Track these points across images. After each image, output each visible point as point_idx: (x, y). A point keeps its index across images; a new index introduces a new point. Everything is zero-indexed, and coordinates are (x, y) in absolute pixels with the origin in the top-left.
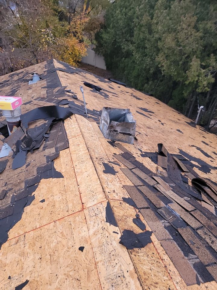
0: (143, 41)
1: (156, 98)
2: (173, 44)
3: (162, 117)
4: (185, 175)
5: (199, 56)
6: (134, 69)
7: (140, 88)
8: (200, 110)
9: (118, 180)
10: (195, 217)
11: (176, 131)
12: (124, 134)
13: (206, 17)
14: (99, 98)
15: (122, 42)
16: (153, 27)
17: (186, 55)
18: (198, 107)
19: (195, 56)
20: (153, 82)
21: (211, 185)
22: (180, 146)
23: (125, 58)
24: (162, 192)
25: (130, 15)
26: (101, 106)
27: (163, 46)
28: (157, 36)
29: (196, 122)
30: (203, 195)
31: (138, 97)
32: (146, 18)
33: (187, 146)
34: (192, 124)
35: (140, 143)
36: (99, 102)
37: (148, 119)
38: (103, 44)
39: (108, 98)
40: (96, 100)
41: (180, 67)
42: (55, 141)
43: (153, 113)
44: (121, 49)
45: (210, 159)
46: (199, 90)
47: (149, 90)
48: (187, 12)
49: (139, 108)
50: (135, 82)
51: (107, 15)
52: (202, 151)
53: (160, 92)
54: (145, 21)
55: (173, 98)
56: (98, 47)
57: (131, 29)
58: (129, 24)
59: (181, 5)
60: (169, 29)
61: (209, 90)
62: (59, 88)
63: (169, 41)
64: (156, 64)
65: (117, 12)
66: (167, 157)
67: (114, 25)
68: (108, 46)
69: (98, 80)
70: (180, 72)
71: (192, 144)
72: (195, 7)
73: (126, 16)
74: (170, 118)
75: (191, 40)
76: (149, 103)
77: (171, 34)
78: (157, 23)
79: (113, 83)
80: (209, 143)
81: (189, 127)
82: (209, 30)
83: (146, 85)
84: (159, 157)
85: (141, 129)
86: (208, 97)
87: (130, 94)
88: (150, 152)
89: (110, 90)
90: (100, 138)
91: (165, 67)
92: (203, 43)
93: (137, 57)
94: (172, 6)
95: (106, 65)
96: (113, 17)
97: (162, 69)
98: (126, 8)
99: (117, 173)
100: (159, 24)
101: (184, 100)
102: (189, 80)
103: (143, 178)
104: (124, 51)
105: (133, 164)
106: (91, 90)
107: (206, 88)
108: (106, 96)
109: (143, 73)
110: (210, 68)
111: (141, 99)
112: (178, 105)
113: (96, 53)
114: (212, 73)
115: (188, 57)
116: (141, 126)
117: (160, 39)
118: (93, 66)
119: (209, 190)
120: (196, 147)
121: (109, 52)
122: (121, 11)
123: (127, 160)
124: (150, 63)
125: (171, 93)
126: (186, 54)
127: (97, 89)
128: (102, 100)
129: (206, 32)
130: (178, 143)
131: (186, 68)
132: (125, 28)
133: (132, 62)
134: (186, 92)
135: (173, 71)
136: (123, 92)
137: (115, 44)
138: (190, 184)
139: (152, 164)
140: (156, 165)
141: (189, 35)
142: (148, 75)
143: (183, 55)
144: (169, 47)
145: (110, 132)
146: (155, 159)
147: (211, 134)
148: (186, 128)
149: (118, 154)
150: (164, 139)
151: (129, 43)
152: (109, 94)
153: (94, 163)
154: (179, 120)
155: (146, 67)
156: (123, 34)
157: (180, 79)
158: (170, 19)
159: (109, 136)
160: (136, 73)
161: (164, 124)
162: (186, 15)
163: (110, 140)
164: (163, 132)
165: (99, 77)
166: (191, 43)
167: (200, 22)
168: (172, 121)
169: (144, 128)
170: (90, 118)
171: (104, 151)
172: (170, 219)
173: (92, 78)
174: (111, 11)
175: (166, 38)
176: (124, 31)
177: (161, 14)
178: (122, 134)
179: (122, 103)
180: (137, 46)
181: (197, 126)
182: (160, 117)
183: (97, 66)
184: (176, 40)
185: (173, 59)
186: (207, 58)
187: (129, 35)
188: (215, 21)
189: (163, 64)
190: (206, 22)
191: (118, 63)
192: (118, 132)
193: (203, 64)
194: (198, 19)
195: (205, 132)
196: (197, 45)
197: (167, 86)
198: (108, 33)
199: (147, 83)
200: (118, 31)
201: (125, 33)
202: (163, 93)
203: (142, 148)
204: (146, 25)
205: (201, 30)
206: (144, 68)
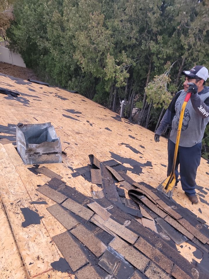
0: (58, 38)
1: (82, 94)
2: (87, 42)
3: (89, 116)
4: (121, 186)
5: (113, 53)
6: (55, 66)
7: (65, 85)
8: (122, 105)
9: (44, 231)
10: (140, 251)
11: (105, 130)
12: (48, 154)
13: (112, 15)
14: (16, 106)
15: (36, 38)
16: (65, 25)
17: (101, 53)
18: (120, 102)
19: (109, 54)
20: (76, 79)
21: (145, 191)
22: (111, 148)
23: (44, 55)
24: (101, 227)
25: (39, 12)
26: (19, 117)
27: (78, 43)
28: (70, 33)
29: (121, 116)
30: (141, 208)
31: (64, 97)
32: (56, 16)
33: (117, 146)
34: (118, 118)
35: (69, 158)
36: (17, 112)
37: (75, 122)
38: (16, 41)
39: (28, 104)
40: (12, 110)
41: (97, 64)
43: (80, 113)
44: (37, 46)
45: (139, 155)
46: (118, 85)
47: (74, 86)
48: (94, 9)
49: (66, 110)
50: (59, 79)
51: (15, 11)
52: (131, 148)
53: (84, 88)
54: (55, 17)
55: (97, 92)
56: (12, 44)
57: (44, 26)
58: (40, 21)
59: (88, 3)
60: (80, 27)
61: (126, 84)
63: (82, 38)
64: (75, 61)
65: (26, 8)
66: (100, 169)
67: (25, 21)
68: (23, 42)
69: (15, 82)
70: (99, 68)
71: (121, 142)
72: (101, 5)
73: (35, 12)
74: (98, 116)
75: (102, 38)
76: (75, 102)
77: (83, 32)
78: (68, 21)
79: (34, 84)
80: (135, 136)
81: (115, 122)
82: (117, 28)
83: (70, 82)
84: (93, 171)
85: (70, 137)
86: (126, 89)
87: (54, 95)
88: (82, 166)
89: (30, 93)
90: (18, 167)
91: (83, 65)
92: (114, 41)
93: (55, 55)
94: (79, 4)
95: (25, 62)
96: (22, 13)
97: (81, 67)
98: (34, 4)
99: (43, 219)
100: (70, 21)
101: (107, 94)
102: (107, 76)
103: (77, 213)
104: (40, 48)
105: (63, 193)
106: (5, 97)
107: (124, 83)
108: (26, 102)
109: (65, 70)
110: (123, 64)
111: (66, 99)
112: (103, 98)
113: (11, 51)
114: (126, 69)
115: (103, 54)
116: (70, 133)
117: (74, 36)
118: (11, 65)
119: (145, 199)
120: (125, 144)
121: (25, 49)
122: (30, 7)
123: (56, 189)
124: (69, 61)
125: (95, 88)
126: (100, 51)
127: (14, 95)
128: (20, 109)
129: (114, 30)
130: (109, 144)
131: (103, 65)
132: (37, 25)
133: (51, 60)
134: (107, 87)
135: (92, 68)
136: (46, 94)
137: (31, 41)
138: (127, 196)
139: (86, 184)
140: (90, 184)
141: (100, 33)
142: (70, 72)
143: (98, 53)
144: (84, 45)
145: (30, 156)
146: (88, 176)
147: (135, 125)
148: (113, 124)
149: (43, 184)
150: (95, 143)
151: (45, 40)
152: (30, 98)
153: (8, 215)
154: (106, 116)
155: (66, 64)
156: (36, 30)
157: (100, 75)
158: (80, 17)
159: (30, 161)
160: (58, 70)
161: (93, 125)
162: (94, 12)
163: (31, 166)
164: (93, 135)
165: (16, 78)
166: (103, 41)
167: (108, 20)
168: (99, 118)
169: (73, 135)
170: (3, 138)
171: (23, 187)
172: (115, 269)
173: (8, 81)
174: (18, 7)
175: (79, 36)
176: (36, 28)
177: (70, 11)
178: (46, 155)
179: (45, 108)
180: (53, 43)
181: (122, 119)
182: (88, 117)
183: (14, 64)
184: (89, 37)
185: (89, 57)
186: (119, 54)
187: (42, 31)
188: (121, 19)
189: (81, 62)
190: (113, 20)
191: (38, 61)
192: (41, 154)
193: (117, 61)
194: (105, 17)
195: (130, 124)
196: (109, 43)
197: (90, 82)
198: (20, 29)
199: (71, 80)
200: (30, 27)
201: (38, 29)
202: (87, 88)
203: (73, 164)
204: (58, 22)
205: (110, 28)
206: (64, 65)
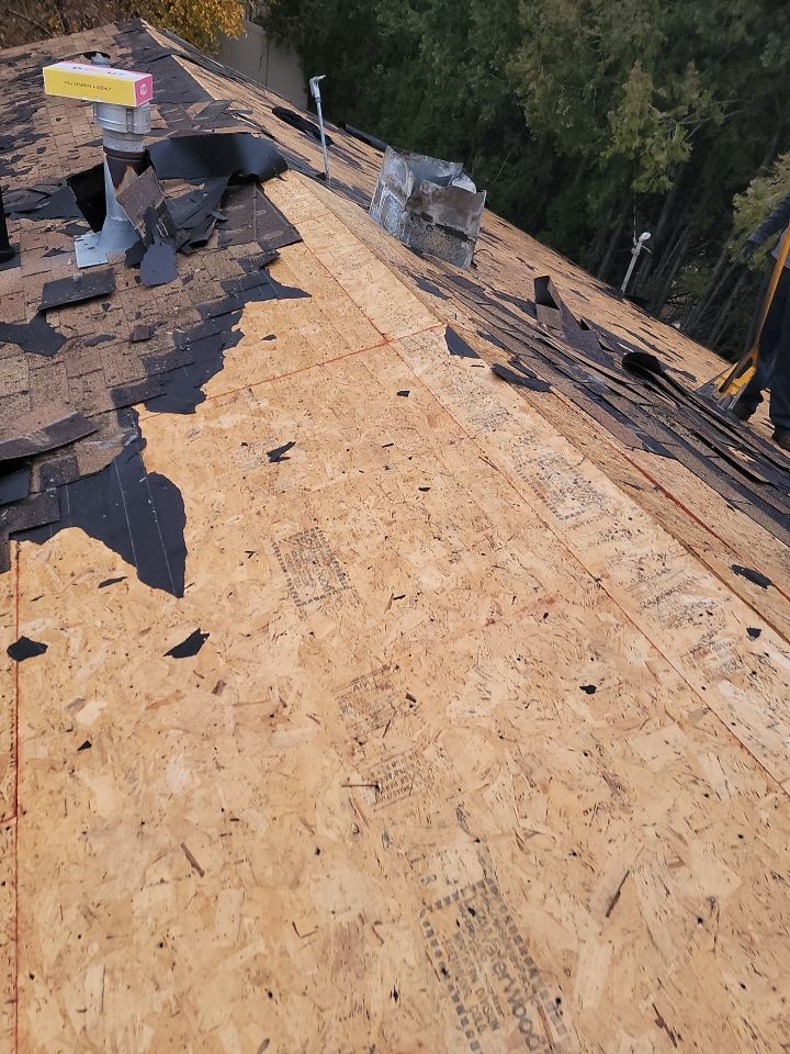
2: (571, 16)
3: (525, 254)
5: (652, 65)
6: (417, 112)
8: (639, 247)
12: (448, 231)
14: (334, 159)
17: (610, 61)
18: (634, 237)
19: (638, 63)
20: (487, 161)
23: (386, 65)
27: (534, 19)
29: (623, 288)
41: (585, 101)
42: (252, 228)
44: (375, 25)
46: (639, 186)
52: (643, 341)
55: (550, 224)
56: (280, 12)
62: (207, 104)
70: (585, 120)
74: (549, 264)
79: (355, 140)
80: (658, 336)
81: (603, 295)
84: (542, 307)
88: (513, 296)
89: (354, 152)
90: (382, 234)
91: (536, 98)
92: (667, 21)
93: (437, 61)
97: (528, 105)
102: (612, 143)
104: (384, 34)
106: (302, 135)
107: (663, 179)
108: (353, 163)
110: (680, 108)
113: (269, 37)
115: (613, 69)
120: (626, 329)
121: (323, 35)
124: (482, 86)
126: (610, 54)
134: (597, 198)
135: (563, 115)
140: (534, 320)
143: (600, 60)
144: (556, 23)
145: (412, 219)
148: (596, 294)
152: (359, 161)
154: (574, 275)
155: (464, 102)
157: (581, 147)
159: (407, 231)
160: (424, 128)
178: (442, 233)
180: (435, 19)
185: (564, 71)
186: (673, 75)
189: (531, 87)
191: (358, 86)
192: (433, 224)
193: (663, 92)
203: (492, 285)
206: (457, 104)
